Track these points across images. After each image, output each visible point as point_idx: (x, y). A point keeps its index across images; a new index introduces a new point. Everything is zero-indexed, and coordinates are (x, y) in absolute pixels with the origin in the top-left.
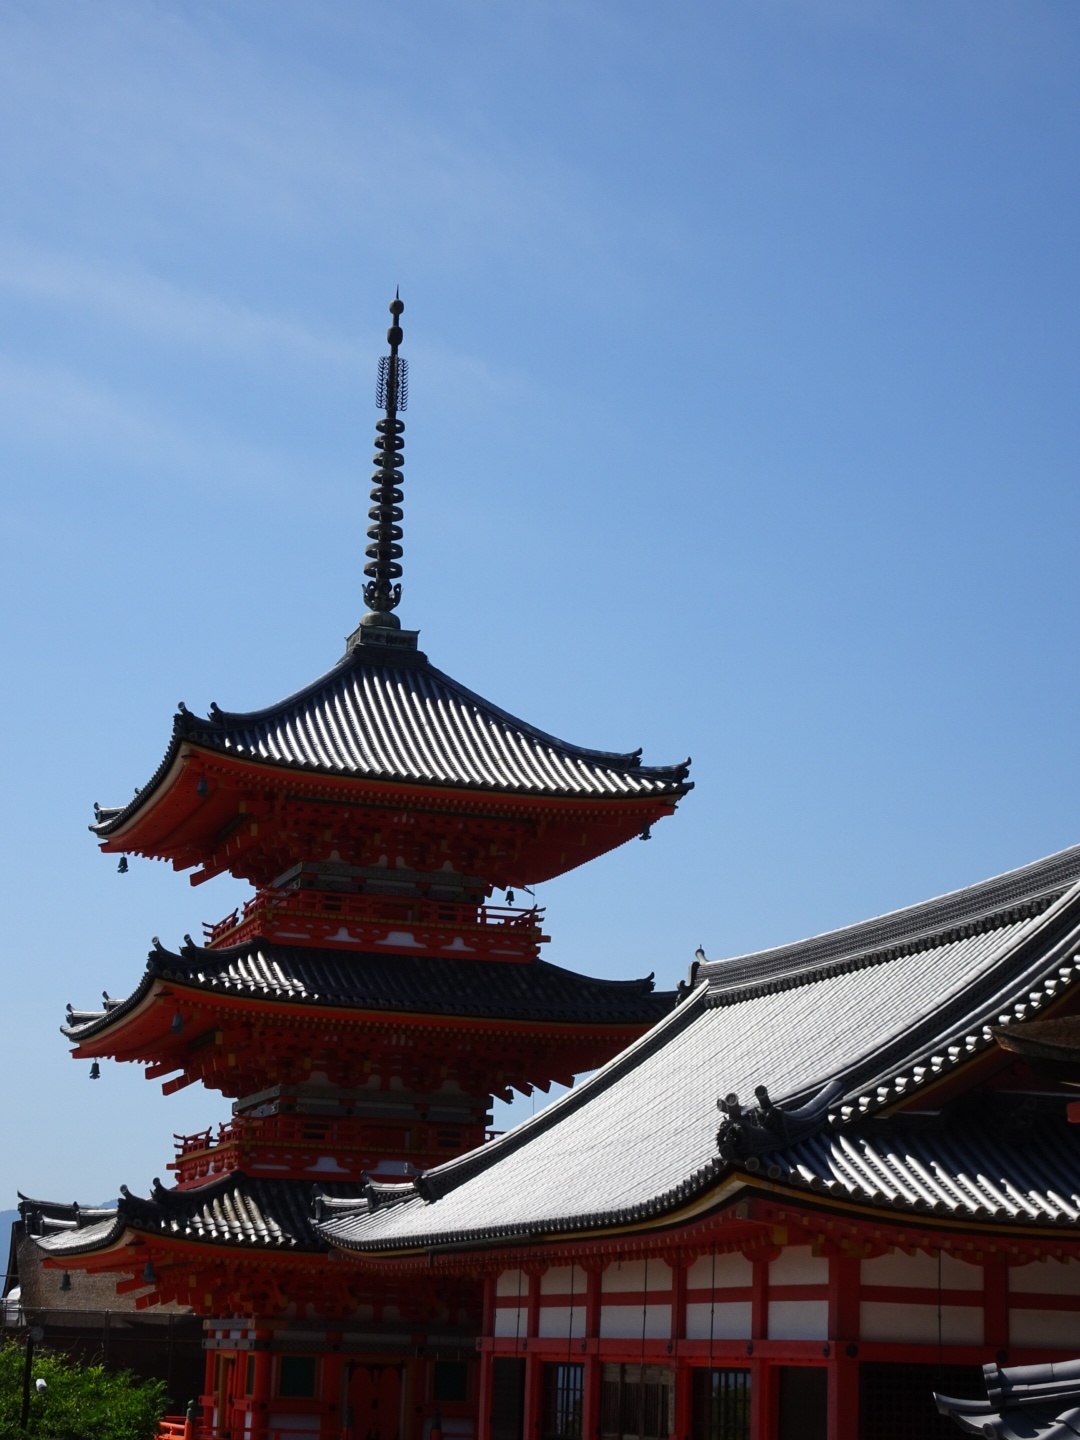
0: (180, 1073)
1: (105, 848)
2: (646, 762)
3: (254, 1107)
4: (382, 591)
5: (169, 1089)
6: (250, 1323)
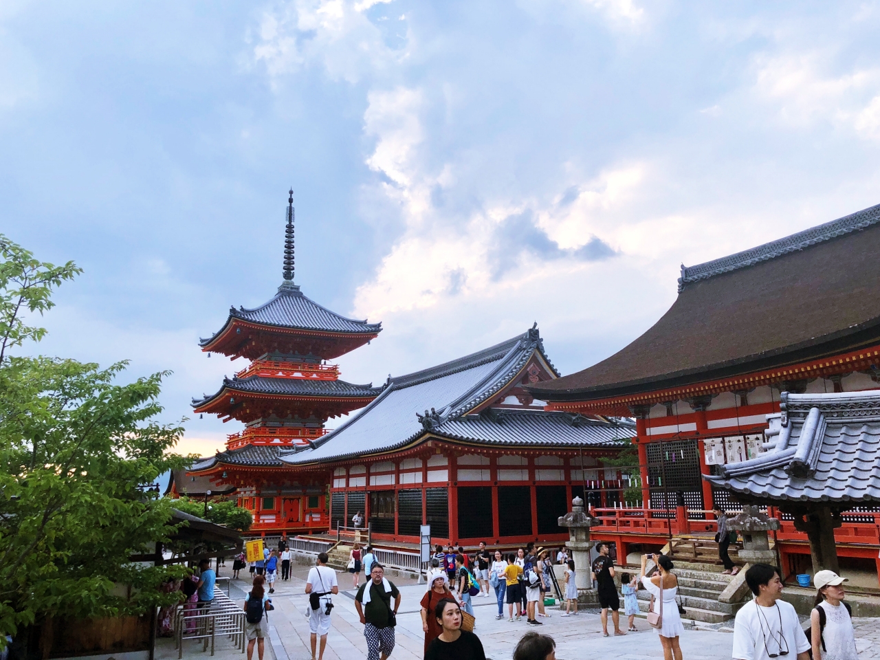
0: (228, 416)
1: (203, 350)
2: (369, 323)
3: (252, 425)
4: (288, 274)
5: (225, 421)
6: (254, 489)
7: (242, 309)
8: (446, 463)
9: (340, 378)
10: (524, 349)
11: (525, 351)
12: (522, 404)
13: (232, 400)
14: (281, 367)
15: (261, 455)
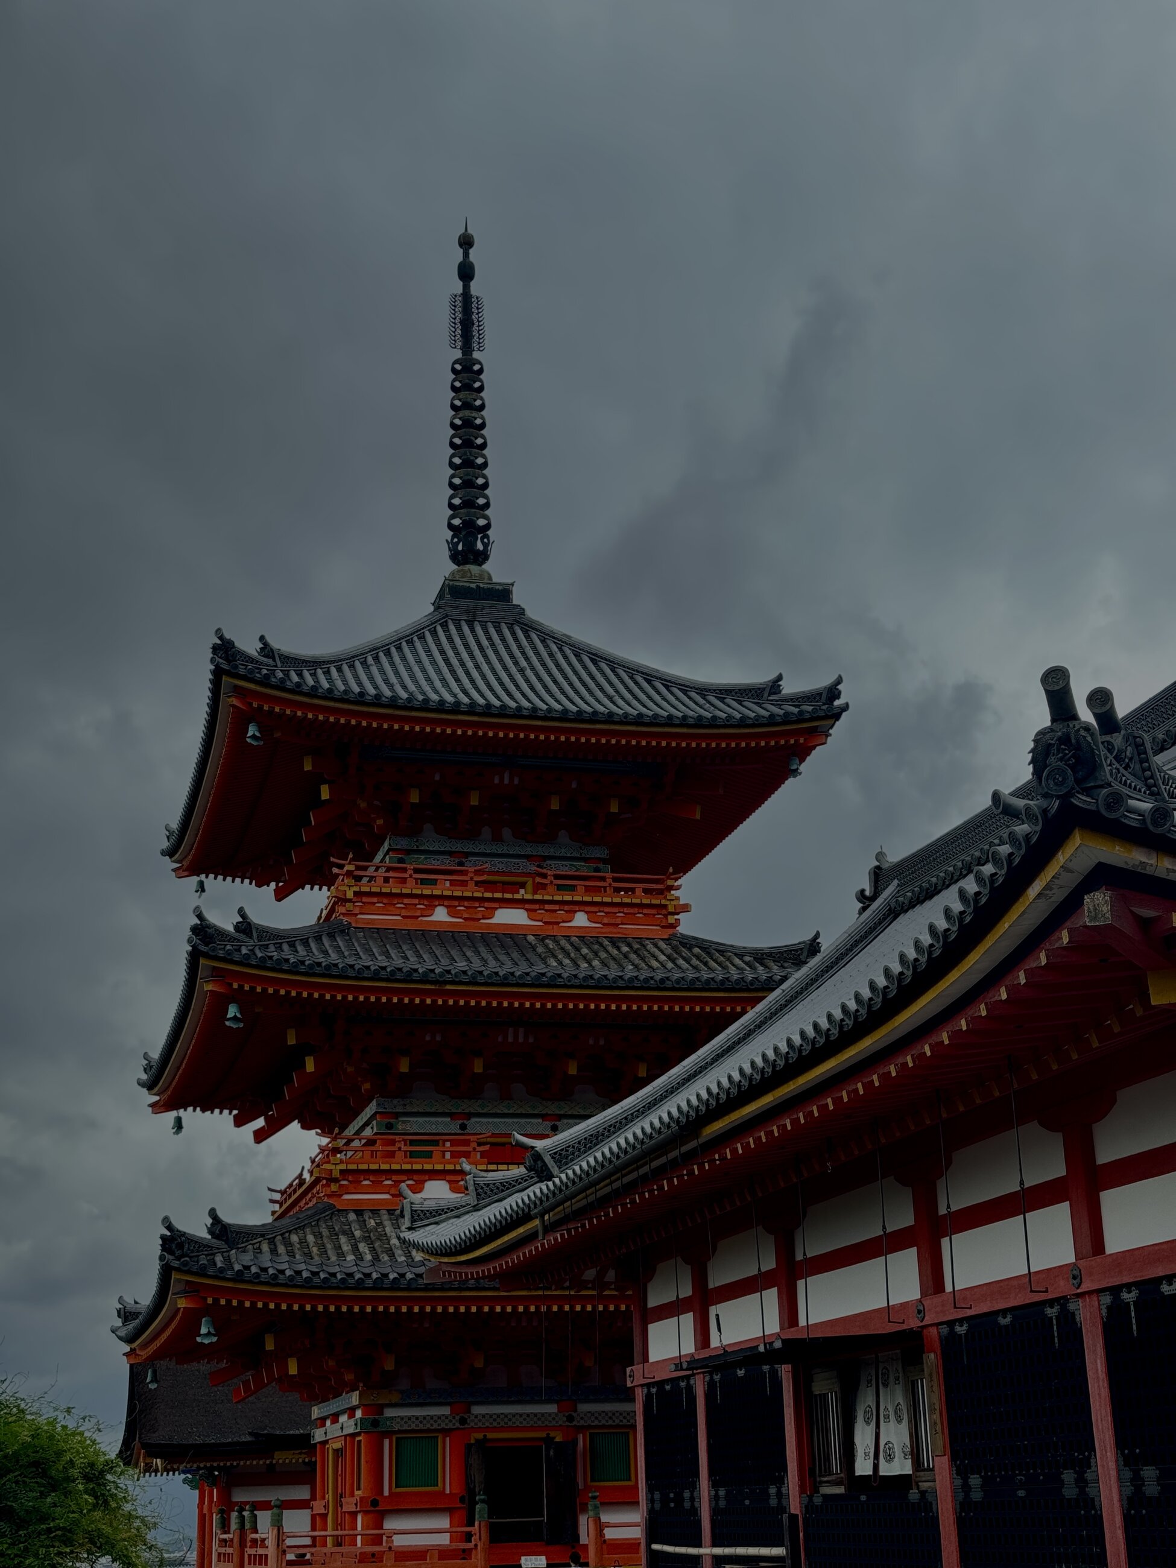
1: (178, 873)
2: (789, 688)
4: (468, 545)
5: (260, 1136)
7: (266, 649)
9: (687, 925)
13: (232, 1011)
14: (444, 888)
15: (363, 1247)
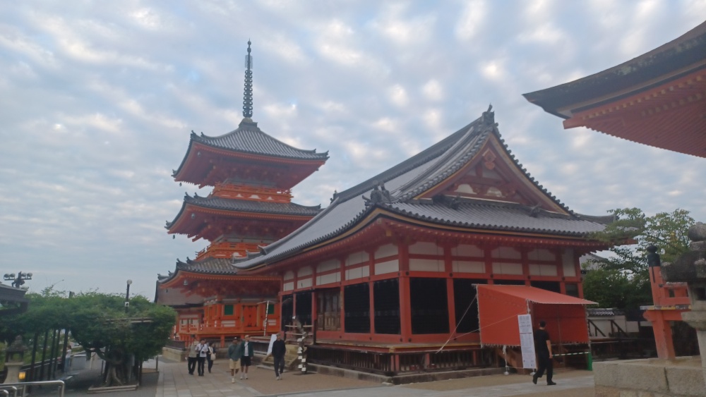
0: (197, 236)
1: (175, 180)
2: (317, 152)
4: (248, 113)
5: (194, 240)
6: (216, 297)
7: (203, 135)
8: (396, 252)
9: (293, 201)
10: (478, 134)
11: (480, 135)
12: (475, 193)
13: (193, 215)
14: (240, 190)
15: (220, 266)
